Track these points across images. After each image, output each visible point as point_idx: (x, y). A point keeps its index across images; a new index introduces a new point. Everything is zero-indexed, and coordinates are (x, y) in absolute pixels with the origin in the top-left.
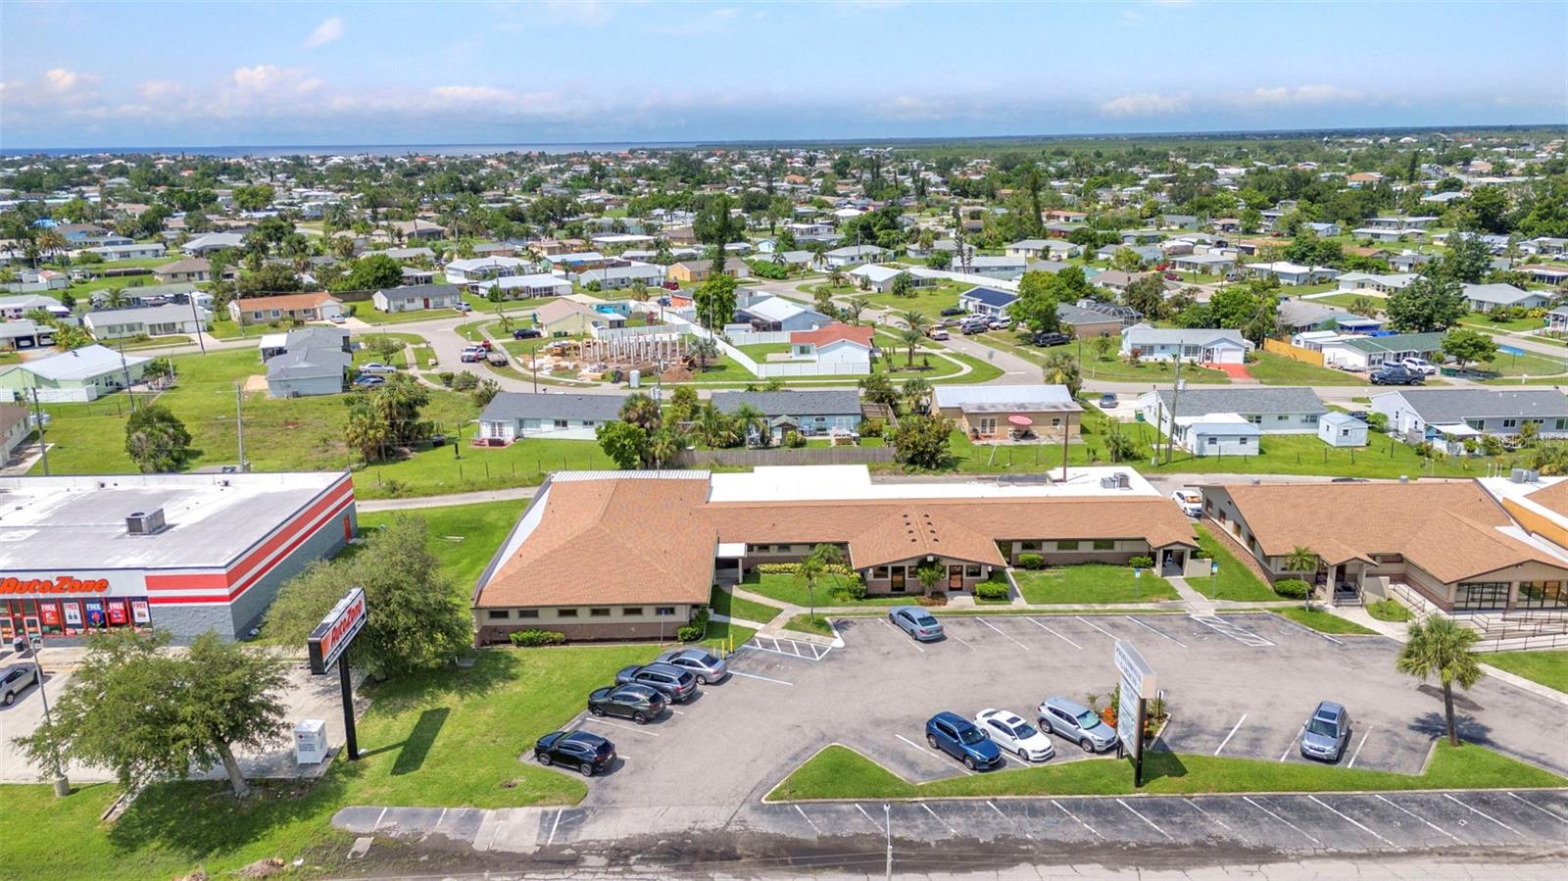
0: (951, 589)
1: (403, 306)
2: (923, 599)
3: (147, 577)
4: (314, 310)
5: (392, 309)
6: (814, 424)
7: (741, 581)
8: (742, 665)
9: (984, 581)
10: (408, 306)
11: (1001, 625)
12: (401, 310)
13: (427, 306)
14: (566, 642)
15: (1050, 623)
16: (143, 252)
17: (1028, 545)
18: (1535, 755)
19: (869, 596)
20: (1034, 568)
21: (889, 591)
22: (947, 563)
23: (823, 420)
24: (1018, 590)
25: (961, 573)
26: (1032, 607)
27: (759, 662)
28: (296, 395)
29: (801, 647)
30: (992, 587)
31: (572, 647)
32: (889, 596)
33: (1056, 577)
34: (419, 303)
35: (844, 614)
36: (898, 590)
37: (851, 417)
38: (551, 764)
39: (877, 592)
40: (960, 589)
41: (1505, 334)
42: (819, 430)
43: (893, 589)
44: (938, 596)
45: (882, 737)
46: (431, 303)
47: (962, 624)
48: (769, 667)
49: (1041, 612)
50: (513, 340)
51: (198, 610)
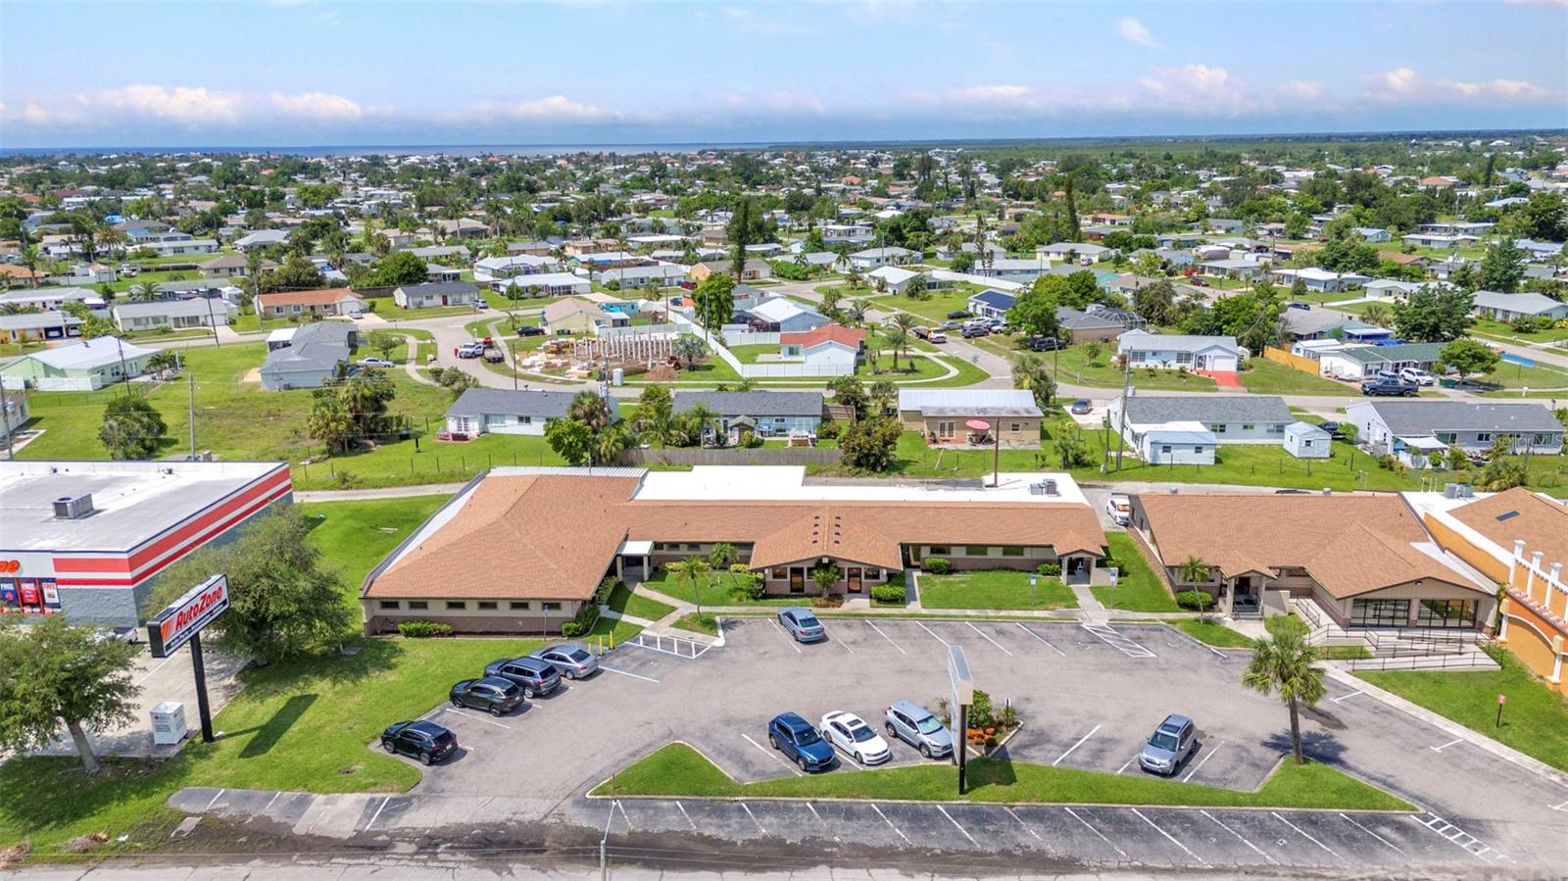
0: (850, 591)
1: (421, 303)
2: (818, 600)
3: (55, 560)
4: (335, 305)
5: (411, 306)
6: (775, 425)
7: (646, 578)
8: (617, 661)
9: (883, 584)
10: (427, 303)
11: (887, 628)
12: (420, 306)
13: (445, 303)
14: (454, 634)
15: (938, 629)
16: (197, 248)
17: (938, 549)
18: (1384, 777)
19: (765, 597)
20: (941, 573)
21: (787, 591)
22: (846, 566)
23: (783, 420)
24: (918, 595)
25: (860, 576)
26: (924, 612)
27: (635, 659)
28: (288, 387)
29: (682, 645)
30: (888, 591)
31: (458, 639)
32: (787, 596)
33: (960, 582)
34: (438, 300)
35: (736, 614)
36: (797, 591)
37: (811, 419)
38: (395, 752)
39: (776, 592)
40: (859, 592)
41: (1524, 345)
42: (778, 431)
43: (792, 590)
44: (836, 598)
45: (728, 737)
46: (450, 301)
47: (849, 627)
48: (643, 664)
49: (932, 616)
50: (518, 337)
51: (102, 593)
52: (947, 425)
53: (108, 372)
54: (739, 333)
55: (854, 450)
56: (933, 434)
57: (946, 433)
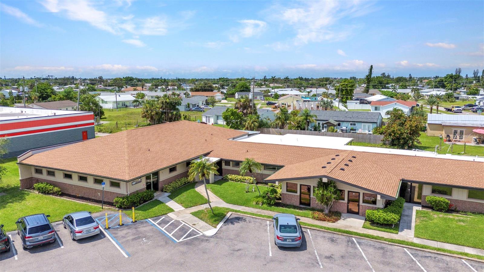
0: (350, 212)
2: (317, 214)
6: (350, 127)
8: (122, 233)
9: (378, 209)
14: (63, 195)
15: (427, 261)
17: (439, 189)
19: (277, 205)
20: (440, 210)
21: (297, 203)
22: (346, 189)
23: (355, 125)
24: (413, 224)
26: (416, 241)
27: (137, 233)
29: (182, 230)
30: (381, 215)
31: (64, 199)
32: (295, 207)
33: (460, 221)
35: (245, 213)
36: (305, 204)
37: (371, 125)
39: (288, 203)
40: (357, 213)
42: (351, 130)
43: (301, 203)
44: (335, 215)
47: (332, 240)
48: (137, 239)
49: (423, 247)
50: (266, 105)
52: (459, 132)
53: (121, 104)
54: (355, 104)
55: (390, 135)
56: (448, 136)
57: (458, 137)
